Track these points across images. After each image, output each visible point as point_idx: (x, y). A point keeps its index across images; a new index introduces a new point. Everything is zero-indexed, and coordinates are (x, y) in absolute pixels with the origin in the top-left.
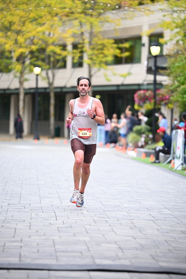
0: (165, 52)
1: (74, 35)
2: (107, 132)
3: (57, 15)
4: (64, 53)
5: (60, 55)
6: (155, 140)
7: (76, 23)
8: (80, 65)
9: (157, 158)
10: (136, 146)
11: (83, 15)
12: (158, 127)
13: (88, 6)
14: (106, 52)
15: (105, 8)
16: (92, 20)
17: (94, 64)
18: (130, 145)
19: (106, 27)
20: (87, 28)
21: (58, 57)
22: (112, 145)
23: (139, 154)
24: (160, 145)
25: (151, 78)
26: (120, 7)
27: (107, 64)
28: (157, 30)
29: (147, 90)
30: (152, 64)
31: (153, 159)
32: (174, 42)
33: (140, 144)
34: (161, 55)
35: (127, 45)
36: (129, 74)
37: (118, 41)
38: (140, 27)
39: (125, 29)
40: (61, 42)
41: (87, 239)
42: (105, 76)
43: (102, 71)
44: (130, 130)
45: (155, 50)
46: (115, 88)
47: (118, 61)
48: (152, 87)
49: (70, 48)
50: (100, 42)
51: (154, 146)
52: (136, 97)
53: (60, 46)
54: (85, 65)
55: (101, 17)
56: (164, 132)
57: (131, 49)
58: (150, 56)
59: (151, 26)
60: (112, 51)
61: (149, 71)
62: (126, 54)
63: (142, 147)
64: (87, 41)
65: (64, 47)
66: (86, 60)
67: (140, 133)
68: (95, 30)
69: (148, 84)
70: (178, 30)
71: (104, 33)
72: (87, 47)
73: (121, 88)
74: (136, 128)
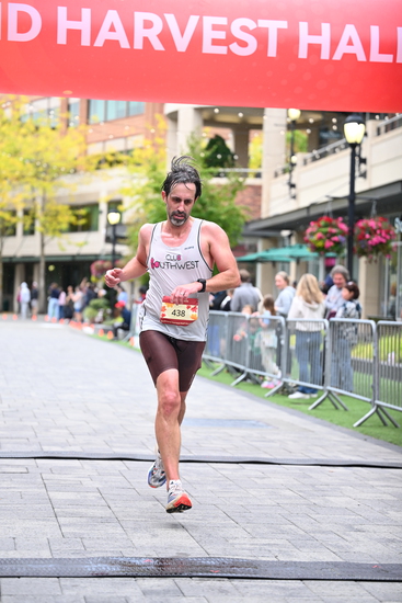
0: (125, 220)
1: (25, 201)
2: (61, 307)
3: (6, 178)
4: (14, 220)
5: (9, 221)
6: (113, 316)
7: (27, 187)
8: (31, 232)
9: (116, 334)
10: (93, 322)
11: (35, 180)
12: (116, 302)
13: (41, 169)
14: (60, 219)
15: (59, 172)
16: (46, 184)
17: (47, 231)
18: (87, 320)
19: (60, 192)
20: (39, 193)
21: (7, 224)
22: (66, 321)
23: (96, 330)
24: (119, 321)
25: (109, 247)
26: (75, 171)
27: (61, 231)
28: (116, 197)
29: (105, 261)
30: (110, 233)
31: (111, 335)
32: (134, 209)
33: (97, 319)
34: (120, 224)
35: (83, 212)
36: (86, 243)
37: (74, 208)
38: (97, 194)
39: (80, 195)
40: (11, 208)
41: (35, 424)
42: (60, 245)
43: (56, 240)
44: (86, 304)
45: (114, 218)
46: (69, 259)
47: (73, 228)
48: (110, 258)
49: (20, 214)
50: (54, 208)
51: (112, 322)
52: (93, 268)
53: (9, 211)
54: (37, 233)
55: (56, 182)
56: (124, 307)
57: (88, 216)
58: (108, 225)
59: (109, 192)
60: (67, 218)
61: (108, 240)
62: (82, 222)
63: (100, 323)
64: (39, 206)
65: (14, 213)
66: (38, 227)
67: (97, 308)
68: (49, 195)
69: (107, 255)
70: (137, 197)
71: (58, 199)
72: (39, 214)
73: (78, 258)
74: (94, 302)
